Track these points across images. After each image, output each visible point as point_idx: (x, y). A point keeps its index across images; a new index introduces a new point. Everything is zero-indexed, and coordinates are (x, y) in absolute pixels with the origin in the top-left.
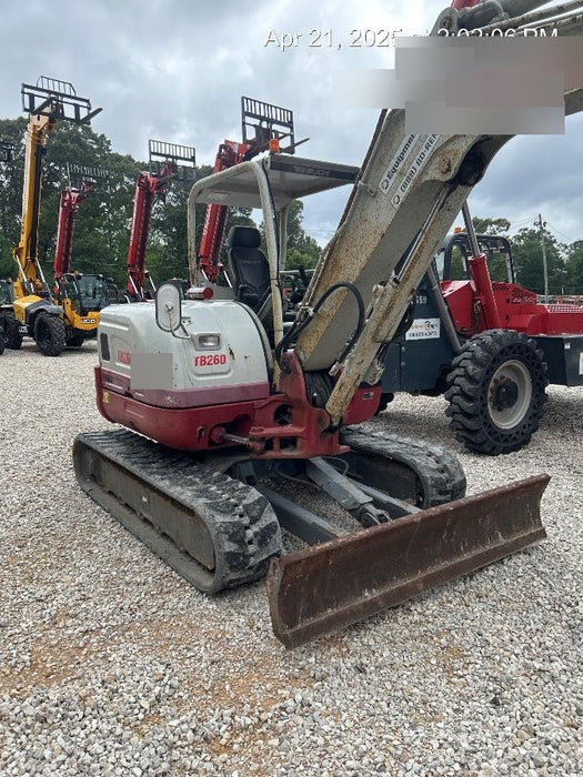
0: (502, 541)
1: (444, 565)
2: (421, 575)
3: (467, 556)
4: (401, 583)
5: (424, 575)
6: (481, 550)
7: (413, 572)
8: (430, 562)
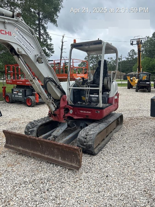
0: (60, 160)
1: (39, 154)
2: (32, 152)
3: (46, 156)
4: (27, 150)
5: (33, 152)
6: (51, 158)
7: (31, 150)
8: (37, 151)
